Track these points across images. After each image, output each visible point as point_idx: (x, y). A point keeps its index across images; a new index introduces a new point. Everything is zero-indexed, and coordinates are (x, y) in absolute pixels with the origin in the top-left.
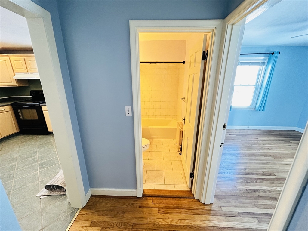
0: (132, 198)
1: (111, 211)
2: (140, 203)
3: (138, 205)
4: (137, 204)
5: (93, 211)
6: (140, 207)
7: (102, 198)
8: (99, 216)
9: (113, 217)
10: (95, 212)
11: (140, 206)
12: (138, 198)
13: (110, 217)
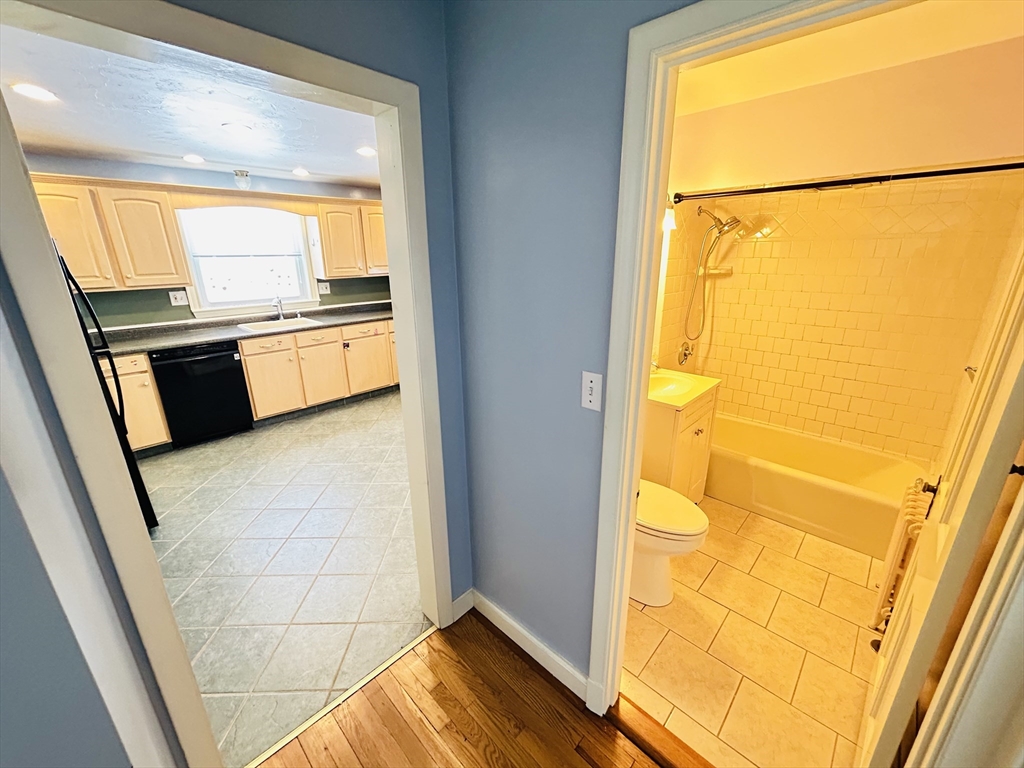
0: (567, 697)
1: (496, 691)
2: (586, 734)
3: (577, 739)
4: (572, 731)
5: (454, 655)
6: (579, 749)
7: (491, 635)
8: (460, 682)
9: (490, 714)
10: (459, 662)
11: (578, 746)
12: (586, 712)
13: (482, 706)
